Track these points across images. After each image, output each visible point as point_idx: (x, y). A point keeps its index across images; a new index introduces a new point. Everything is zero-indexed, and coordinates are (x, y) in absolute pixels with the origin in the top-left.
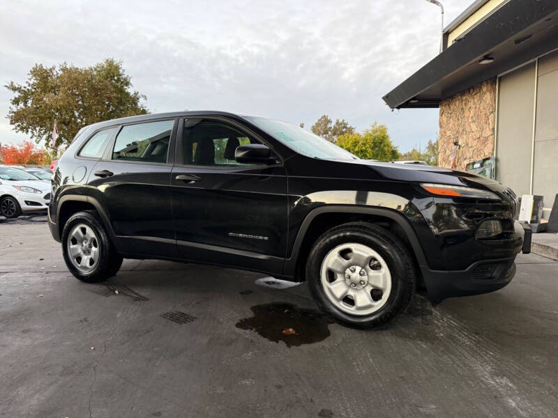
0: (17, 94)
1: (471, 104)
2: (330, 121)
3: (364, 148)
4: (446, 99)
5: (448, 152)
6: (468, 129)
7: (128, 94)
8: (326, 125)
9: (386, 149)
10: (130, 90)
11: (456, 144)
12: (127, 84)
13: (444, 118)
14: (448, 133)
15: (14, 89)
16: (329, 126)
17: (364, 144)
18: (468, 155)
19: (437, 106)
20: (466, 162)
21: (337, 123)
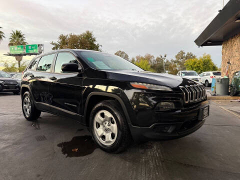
0: (54, 46)
1: (235, 43)
2: (184, 53)
3: (199, 65)
4: (225, 41)
5: (225, 67)
6: (234, 55)
7: (95, 45)
8: (182, 55)
9: (210, 65)
10: (96, 43)
11: (228, 63)
12: (95, 40)
13: (224, 50)
14: (226, 58)
15: (53, 44)
16: (184, 55)
17: (199, 64)
18: (234, 68)
19: (221, 45)
20: (233, 72)
21: (188, 54)
